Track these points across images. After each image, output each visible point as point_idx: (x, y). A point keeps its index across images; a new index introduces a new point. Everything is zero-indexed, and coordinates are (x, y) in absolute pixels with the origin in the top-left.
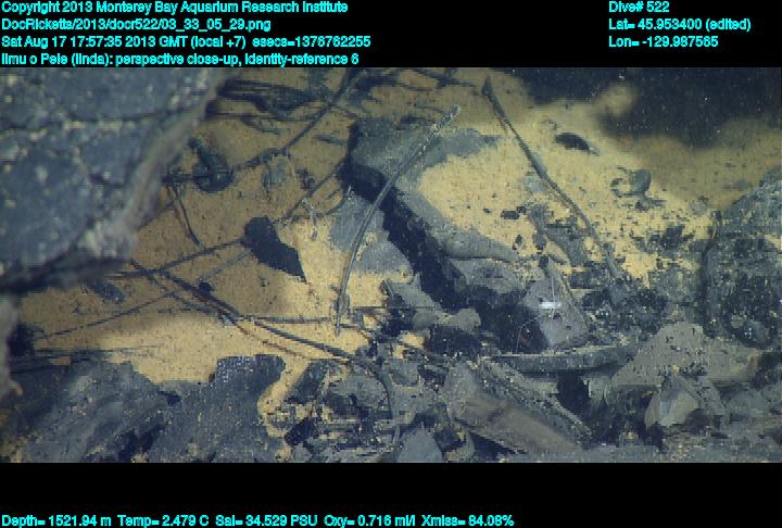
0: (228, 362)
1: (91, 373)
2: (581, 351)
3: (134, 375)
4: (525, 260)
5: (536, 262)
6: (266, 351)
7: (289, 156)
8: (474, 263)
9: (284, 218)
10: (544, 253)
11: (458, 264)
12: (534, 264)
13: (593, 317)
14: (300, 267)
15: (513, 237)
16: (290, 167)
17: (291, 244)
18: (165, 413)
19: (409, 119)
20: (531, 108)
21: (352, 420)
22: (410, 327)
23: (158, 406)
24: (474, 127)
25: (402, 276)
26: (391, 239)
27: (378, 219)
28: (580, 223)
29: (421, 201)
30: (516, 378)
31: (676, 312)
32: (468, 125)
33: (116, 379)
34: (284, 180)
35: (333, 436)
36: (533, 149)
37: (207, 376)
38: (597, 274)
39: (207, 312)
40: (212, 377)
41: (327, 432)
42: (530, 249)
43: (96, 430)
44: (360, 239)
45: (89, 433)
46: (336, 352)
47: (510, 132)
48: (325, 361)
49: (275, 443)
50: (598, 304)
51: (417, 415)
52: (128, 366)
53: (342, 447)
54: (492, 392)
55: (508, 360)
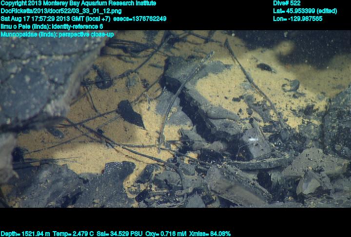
0: (111, 165)
1: (49, 170)
2: (268, 160)
3: (68, 170)
4: (243, 120)
5: (248, 121)
6: (127, 160)
7: (138, 73)
8: (220, 121)
9: (135, 101)
10: (252, 117)
11: (213, 121)
12: (247, 121)
13: (274, 146)
14: (142, 122)
15: (238, 110)
16: (138, 78)
17: (138, 113)
18: (82, 187)
19: (192, 57)
20: (246, 52)
21: (165, 191)
22: (191, 150)
23: (79, 184)
24: (221, 61)
25: (188, 127)
26: (183, 110)
27: (177, 101)
28: (268, 104)
29: (197, 93)
30: (239, 172)
31: (310, 143)
32: (218, 60)
33: (60, 172)
34: (135, 84)
35: (157, 198)
36: (247, 70)
37: (101, 171)
38: (275, 126)
39: (101, 142)
40: (103, 171)
41: (154, 196)
42: (245, 115)
43: (51, 194)
44: (169, 110)
45: (48, 196)
46: (159, 160)
47: (237, 63)
48: (153, 165)
49: (131, 201)
50: (276, 140)
51: (194, 189)
52: (65, 166)
53: (161, 203)
54: (228, 178)
55: (235, 164)
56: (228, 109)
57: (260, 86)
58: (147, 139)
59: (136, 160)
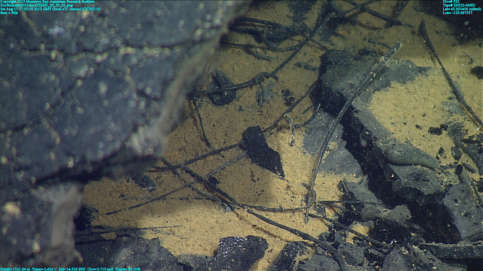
0: (228, 241)
3: (160, 249)
4: (445, 168)
5: (454, 170)
6: (255, 233)
8: (408, 169)
9: (271, 128)
10: (460, 163)
11: (396, 169)
12: (452, 171)
14: (281, 167)
15: (437, 149)
16: (277, 88)
17: (276, 149)
19: (365, 52)
22: (360, 219)
25: (355, 177)
26: (347, 147)
27: (338, 132)
29: (371, 117)
32: (407, 58)
33: (147, 252)
36: (454, 79)
37: (212, 252)
39: (214, 201)
40: (216, 252)
42: (449, 160)
44: (325, 147)
46: (305, 236)
47: (438, 64)
48: (296, 243)
52: (156, 241)
56: (421, 148)
57: (475, 106)
58: (288, 197)
59: (270, 234)
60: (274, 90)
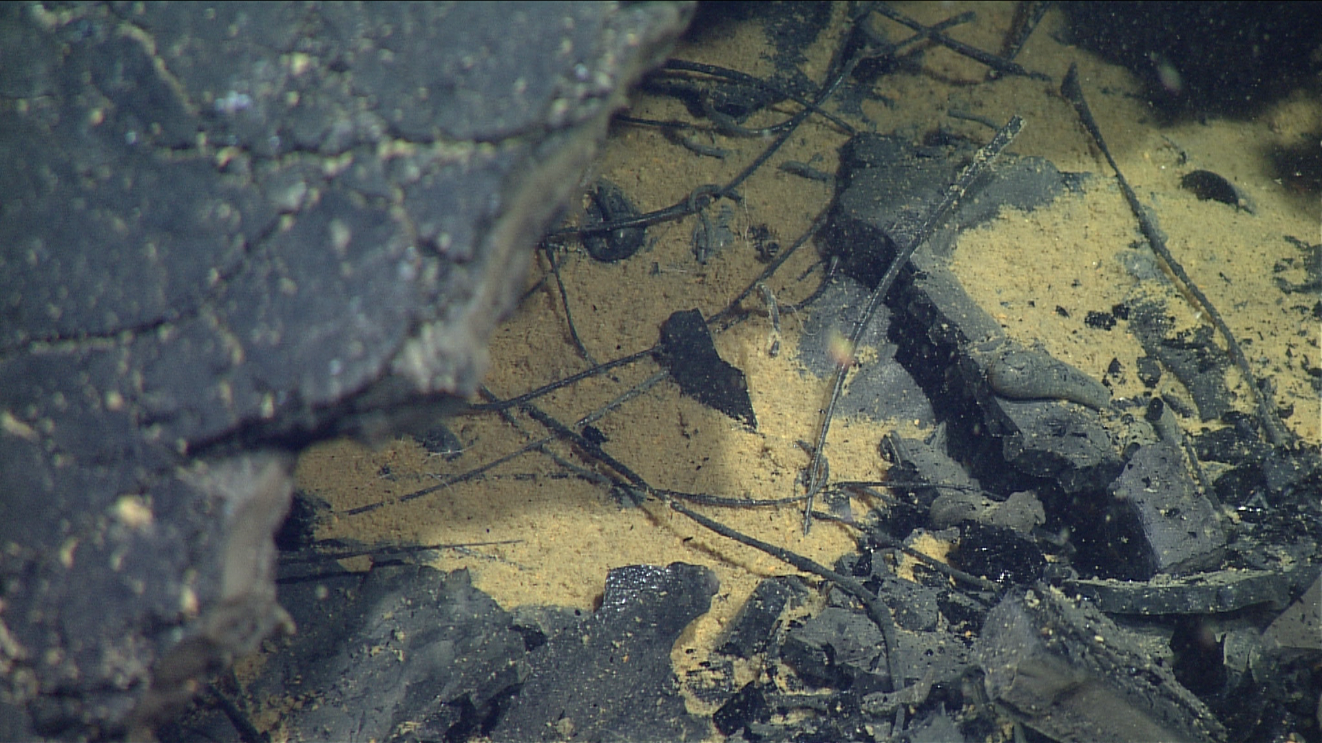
0: (625, 575)
1: (404, 589)
2: (1212, 580)
3: (473, 594)
4: (1124, 406)
5: (1142, 410)
6: (688, 557)
7: (738, 199)
8: (1038, 408)
9: (725, 314)
10: (1156, 394)
11: (1011, 410)
12: (1138, 413)
13: (1235, 516)
14: (749, 404)
15: (1105, 362)
16: (738, 220)
17: (735, 363)
18: (520, 665)
19: (939, 138)
20: (1142, 122)
21: (825, 693)
22: (927, 523)
25: (917, 427)
26: (899, 358)
27: (880, 321)
28: (1219, 340)
29: (954, 291)
33: (443, 600)
34: (727, 242)
35: (794, 719)
36: (1143, 200)
37: (591, 600)
38: (1243, 434)
39: (595, 482)
40: (599, 601)
41: (783, 712)
42: (1130, 387)
43: (409, 691)
45: (397, 697)
46: (803, 564)
47: (1106, 167)
48: (783, 580)
49: (698, 728)
50: (1244, 493)
51: (934, 688)
52: (463, 576)
54: (1062, 652)
55: (1090, 593)
56: (1069, 360)
57: (1190, 263)
58: (764, 474)
59: (723, 560)
60: (733, 225)
